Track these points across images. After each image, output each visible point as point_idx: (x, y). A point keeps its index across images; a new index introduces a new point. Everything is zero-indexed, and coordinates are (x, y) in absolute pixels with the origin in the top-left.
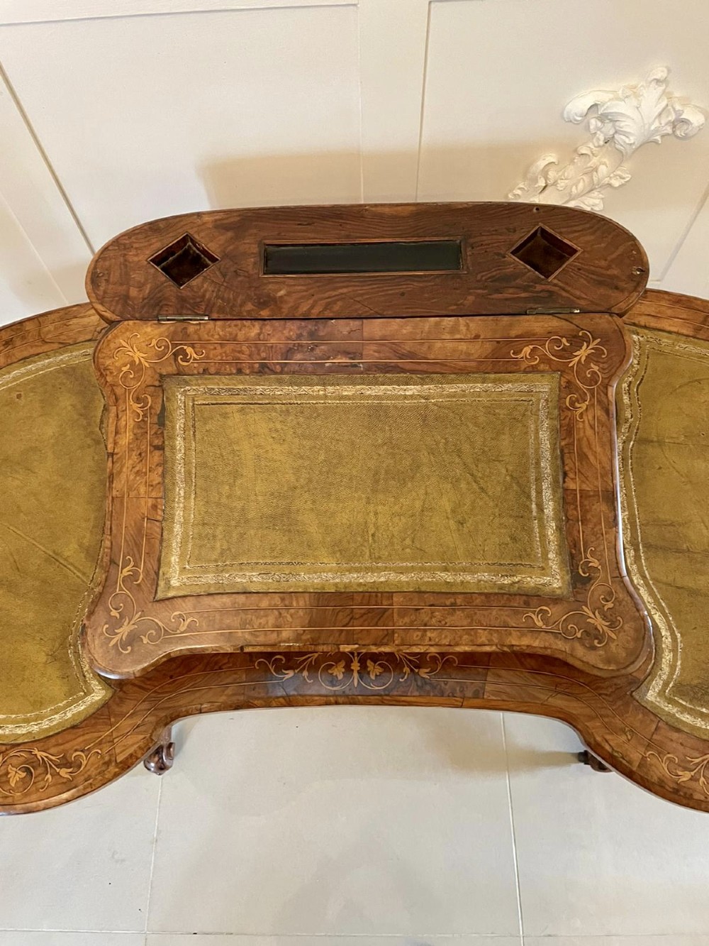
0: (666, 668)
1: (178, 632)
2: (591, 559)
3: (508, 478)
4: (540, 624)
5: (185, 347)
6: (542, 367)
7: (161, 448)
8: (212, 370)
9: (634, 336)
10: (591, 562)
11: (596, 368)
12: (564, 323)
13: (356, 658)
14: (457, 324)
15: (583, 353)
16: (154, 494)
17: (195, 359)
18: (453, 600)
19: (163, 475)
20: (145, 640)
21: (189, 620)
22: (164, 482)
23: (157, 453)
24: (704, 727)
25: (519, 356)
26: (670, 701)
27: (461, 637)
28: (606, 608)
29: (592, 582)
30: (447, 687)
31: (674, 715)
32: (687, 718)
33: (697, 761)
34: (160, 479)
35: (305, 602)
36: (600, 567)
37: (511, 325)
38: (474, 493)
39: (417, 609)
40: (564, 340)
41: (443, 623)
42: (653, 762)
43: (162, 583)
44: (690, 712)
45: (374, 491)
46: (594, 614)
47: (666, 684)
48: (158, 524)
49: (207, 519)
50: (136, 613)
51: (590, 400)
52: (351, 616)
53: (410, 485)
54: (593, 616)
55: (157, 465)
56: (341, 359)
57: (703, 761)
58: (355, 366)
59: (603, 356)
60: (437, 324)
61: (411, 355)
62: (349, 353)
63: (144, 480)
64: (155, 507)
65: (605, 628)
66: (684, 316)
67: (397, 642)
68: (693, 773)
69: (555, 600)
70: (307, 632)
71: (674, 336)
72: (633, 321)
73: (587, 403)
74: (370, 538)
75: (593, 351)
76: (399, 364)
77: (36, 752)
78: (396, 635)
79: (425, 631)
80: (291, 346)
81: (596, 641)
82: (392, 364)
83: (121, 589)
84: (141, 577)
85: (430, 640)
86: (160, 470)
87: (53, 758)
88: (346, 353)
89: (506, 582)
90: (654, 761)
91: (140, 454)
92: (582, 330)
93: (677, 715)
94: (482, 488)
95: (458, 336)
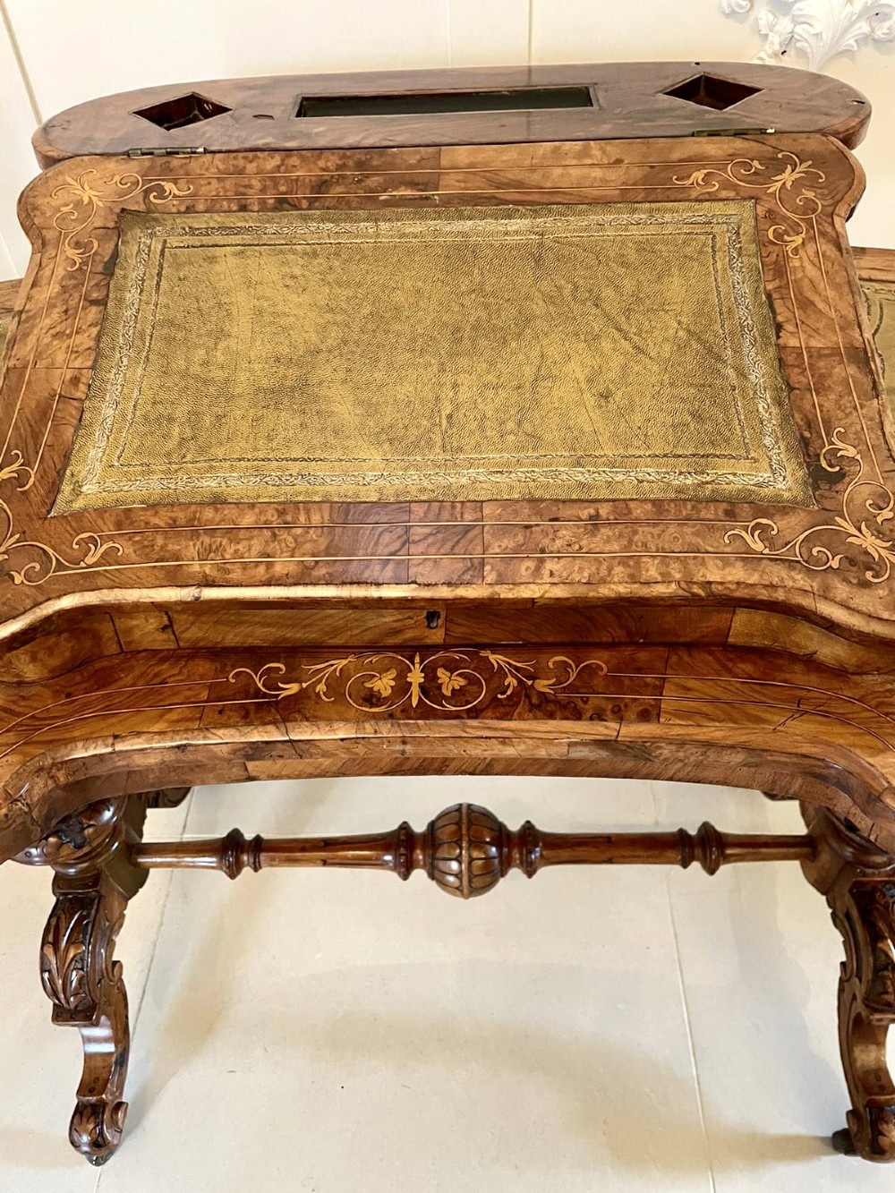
1: (82, 564)
2: (840, 445)
3: (681, 333)
4: (758, 546)
5: (163, 183)
6: (724, 194)
7: (102, 303)
8: (201, 207)
10: (840, 450)
11: (811, 195)
12: (754, 144)
13: (417, 666)
14: (587, 149)
15: (788, 177)
16: (77, 364)
17: (175, 196)
18: (592, 511)
19: (98, 338)
20: (18, 579)
21: (105, 547)
22: (98, 347)
23: (94, 309)
25: (687, 183)
27: (610, 570)
28: (879, 519)
29: (847, 479)
30: (587, 707)
34: (92, 344)
35: (322, 517)
36: (858, 457)
37: (671, 149)
38: (625, 354)
39: (527, 527)
40: (756, 163)
41: (577, 547)
43: (66, 488)
45: (453, 355)
46: (860, 530)
48: (76, 403)
49: (162, 395)
50: (11, 536)
51: (807, 232)
52: (405, 537)
53: (514, 344)
54: (857, 533)
55: (90, 326)
56: (406, 190)
58: (427, 198)
59: (820, 181)
60: (555, 150)
61: (519, 185)
62: (417, 184)
63: (65, 345)
64: (75, 381)
65: (884, 553)
67: (489, 579)
69: (779, 507)
70: (320, 564)
73: (803, 235)
74: (444, 421)
75: (803, 175)
76: (497, 195)
78: (487, 568)
79: (542, 561)
80: (328, 178)
81: (869, 574)
82: (486, 195)
84: (32, 480)
85: (552, 574)
86: (94, 331)
88: (413, 184)
89: (689, 482)
91: (66, 312)
92: (782, 151)
94: (636, 347)
95: (589, 161)
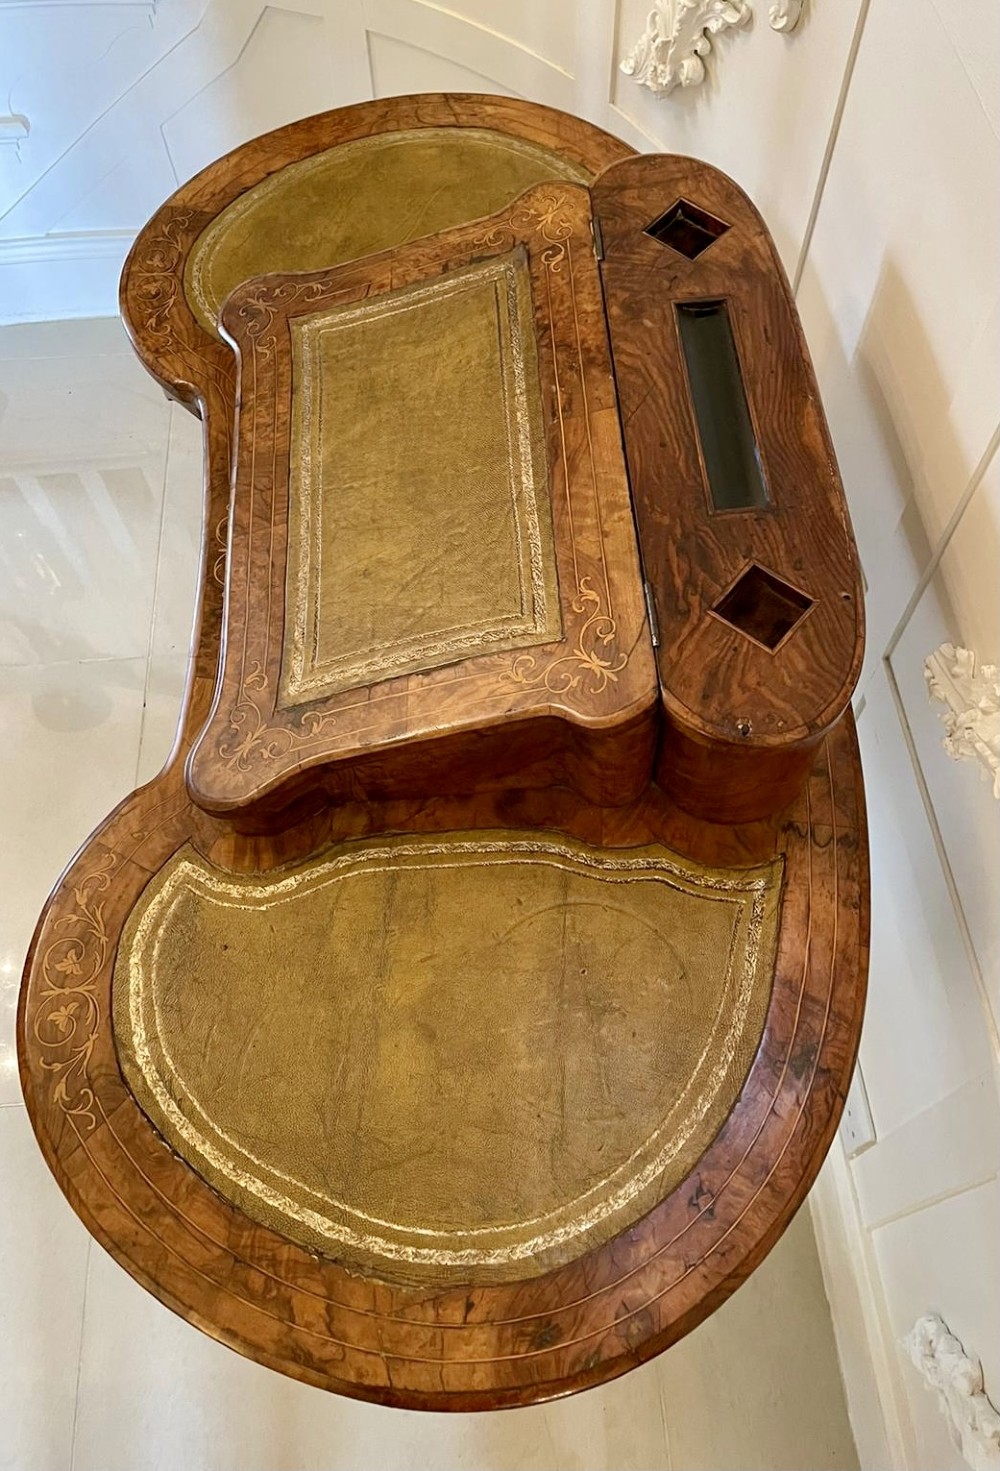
0: (220, 888)
2: (322, 724)
3: (420, 611)
4: (249, 680)
5: (563, 253)
6: (569, 617)
7: (445, 268)
8: (537, 284)
9: (762, 883)
10: (318, 723)
11: (574, 683)
12: (635, 633)
14: (621, 508)
15: (596, 664)
16: (395, 281)
17: (549, 265)
18: (277, 584)
19: (416, 281)
21: (267, 352)
22: (409, 285)
23: (439, 269)
24: (140, 928)
25: (583, 588)
26: (176, 890)
28: (263, 750)
29: (295, 730)
31: (159, 892)
32: (153, 908)
33: (98, 914)
34: (411, 281)
35: (281, 444)
36: (312, 735)
37: (625, 569)
38: (402, 578)
39: (268, 551)
40: (611, 636)
41: (254, 580)
42: (103, 860)
43: (305, 318)
44: (161, 914)
45: (401, 476)
46: (256, 739)
47: (199, 885)
48: (364, 295)
49: (369, 333)
50: (276, 308)
51: (528, 684)
52: (265, 490)
53: (409, 508)
54: (255, 737)
55: (426, 273)
56: (562, 399)
57: (98, 923)
58: (554, 414)
59: (592, 690)
60: (617, 486)
61: (573, 469)
63: (410, 268)
64: (382, 286)
65: (239, 754)
66: (816, 966)
68: (83, 907)
69: (277, 691)
71: (770, 944)
72: (791, 881)
73: (524, 681)
74: (347, 485)
75: (599, 675)
76: (560, 460)
77: (174, 297)
80: (574, 346)
81: (225, 746)
82: (559, 452)
83: (300, 288)
84: (312, 300)
86: (422, 277)
87: (166, 311)
88: (569, 402)
89: (296, 634)
90: (104, 863)
91: (438, 256)
92: (629, 656)
93: (158, 896)
94: (407, 584)
95: (604, 512)
